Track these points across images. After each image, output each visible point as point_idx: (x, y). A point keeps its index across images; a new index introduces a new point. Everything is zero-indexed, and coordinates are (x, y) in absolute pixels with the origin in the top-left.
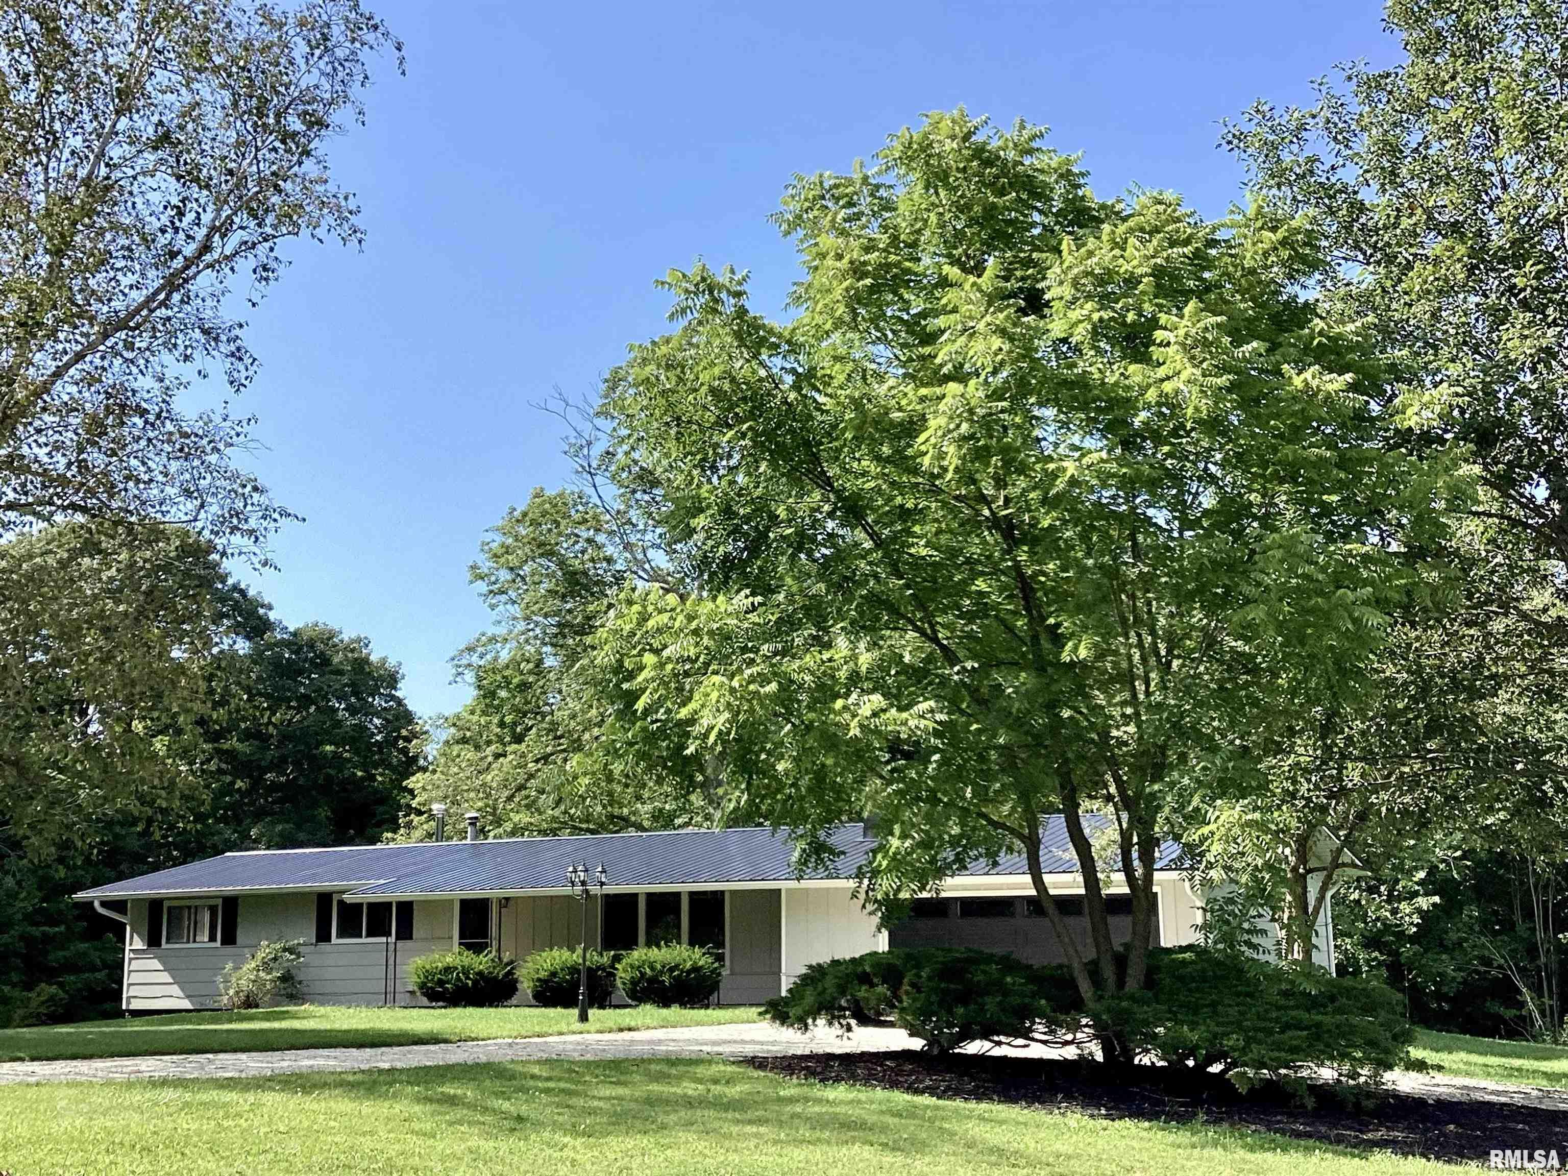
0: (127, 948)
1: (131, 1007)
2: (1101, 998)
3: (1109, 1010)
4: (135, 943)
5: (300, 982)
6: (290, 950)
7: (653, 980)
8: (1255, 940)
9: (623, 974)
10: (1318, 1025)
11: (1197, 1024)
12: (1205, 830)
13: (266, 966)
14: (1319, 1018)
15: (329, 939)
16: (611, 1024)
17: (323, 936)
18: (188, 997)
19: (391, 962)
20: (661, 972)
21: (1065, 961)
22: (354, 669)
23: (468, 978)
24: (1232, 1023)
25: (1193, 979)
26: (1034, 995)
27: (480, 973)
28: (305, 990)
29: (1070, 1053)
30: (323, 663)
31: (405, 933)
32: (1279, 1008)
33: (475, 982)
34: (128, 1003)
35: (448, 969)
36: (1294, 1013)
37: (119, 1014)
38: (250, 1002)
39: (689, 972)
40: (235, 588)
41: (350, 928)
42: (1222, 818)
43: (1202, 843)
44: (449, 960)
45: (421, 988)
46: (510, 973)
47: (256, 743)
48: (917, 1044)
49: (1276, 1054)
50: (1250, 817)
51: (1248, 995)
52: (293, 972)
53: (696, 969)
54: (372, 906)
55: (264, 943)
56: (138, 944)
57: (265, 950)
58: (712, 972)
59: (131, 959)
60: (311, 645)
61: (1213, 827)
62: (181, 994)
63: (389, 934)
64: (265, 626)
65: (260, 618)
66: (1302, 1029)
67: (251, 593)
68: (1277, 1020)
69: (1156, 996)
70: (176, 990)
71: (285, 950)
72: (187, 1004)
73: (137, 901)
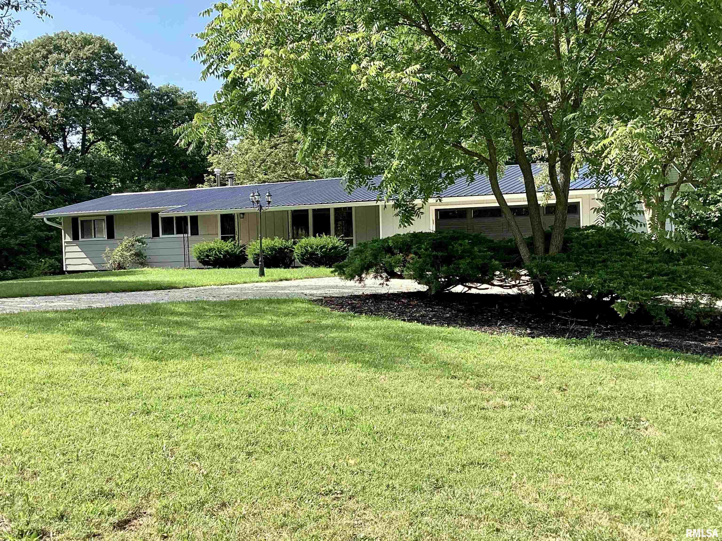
0: (63, 241)
1: (68, 269)
2: (534, 258)
3: (537, 266)
4: (67, 238)
5: (145, 257)
6: (138, 241)
7: (312, 254)
8: (635, 218)
9: (297, 251)
10: (673, 272)
11: (593, 273)
12: (606, 142)
13: (128, 249)
14: (675, 268)
15: (158, 235)
16: (276, 277)
17: (156, 234)
18: (94, 264)
19: (186, 246)
20: (316, 249)
21: (513, 237)
22: (188, 107)
23: (221, 254)
24: (617, 272)
25: (593, 246)
26: (492, 257)
27: (227, 251)
28: (149, 261)
29: (514, 291)
30: (173, 104)
31: (195, 232)
32: (648, 262)
33: (225, 256)
34: (66, 267)
35: (210, 250)
36: (658, 265)
37: (62, 272)
38: (120, 267)
39: (331, 249)
40: (130, 68)
41: (168, 230)
42: (618, 132)
43: (603, 151)
44: (212, 245)
45: (198, 259)
46: (242, 251)
47: (144, 143)
48: (424, 288)
49: (645, 292)
50: (638, 131)
51: (630, 255)
52: (143, 251)
53: (335, 248)
54: (178, 218)
55: (126, 238)
56: (68, 239)
57: (127, 240)
58: (344, 249)
59: (65, 246)
60: (167, 94)
61: (611, 139)
62: (91, 263)
63: (186, 232)
64: (145, 86)
65: (142, 82)
66: (662, 276)
67: (137, 71)
68: (646, 270)
69: (568, 257)
70: (88, 261)
71: (136, 241)
72: (93, 268)
73: (66, 218)
